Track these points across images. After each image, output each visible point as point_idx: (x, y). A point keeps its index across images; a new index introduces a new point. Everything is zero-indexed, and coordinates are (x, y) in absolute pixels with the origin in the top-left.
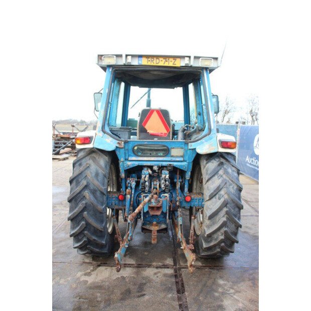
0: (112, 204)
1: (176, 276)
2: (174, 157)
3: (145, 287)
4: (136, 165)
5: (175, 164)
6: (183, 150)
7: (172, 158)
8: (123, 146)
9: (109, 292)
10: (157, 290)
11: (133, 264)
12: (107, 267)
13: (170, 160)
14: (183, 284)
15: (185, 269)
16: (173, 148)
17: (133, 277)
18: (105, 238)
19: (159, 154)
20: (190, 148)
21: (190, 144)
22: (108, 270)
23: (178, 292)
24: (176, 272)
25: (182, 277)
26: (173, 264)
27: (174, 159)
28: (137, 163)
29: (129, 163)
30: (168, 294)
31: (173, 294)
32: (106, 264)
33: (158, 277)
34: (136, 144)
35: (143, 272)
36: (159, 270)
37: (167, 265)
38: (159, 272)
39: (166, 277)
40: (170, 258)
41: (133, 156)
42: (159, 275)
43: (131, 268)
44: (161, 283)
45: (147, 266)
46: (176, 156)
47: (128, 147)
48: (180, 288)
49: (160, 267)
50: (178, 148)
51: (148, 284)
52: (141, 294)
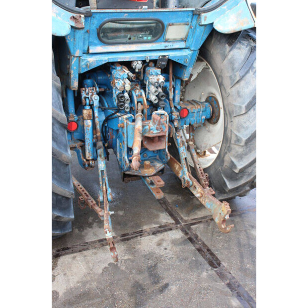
1: (190, 240)
2: (170, 42)
3: (159, 271)
4: (104, 63)
5: (171, 55)
6: (187, 27)
7: (167, 44)
8: (83, 25)
9: (107, 299)
10: (181, 271)
12: (73, 255)
13: (163, 48)
14: (208, 250)
15: (196, 225)
16: (173, 24)
17: (129, 259)
19: (145, 38)
20: (203, 23)
21: (203, 15)
22: (78, 258)
23: (212, 264)
24: (187, 234)
25: (200, 239)
26: (174, 222)
27: (170, 45)
28: (105, 59)
29: (91, 59)
30: (201, 273)
31: (207, 270)
32: (68, 248)
33: (166, 249)
34: (106, 19)
35: (139, 246)
36: (160, 237)
37: (166, 226)
38: (163, 240)
39: (179, 245)
40: (162, 212)
42: (165, 244)
44: (178, 258)
45: (138, 235)
46: (174, 39)
47: (90, 27)
48: (211, 258)
49: (159, 232)
50: (180, 24)
51: (159, 265)
52: (160, 285)
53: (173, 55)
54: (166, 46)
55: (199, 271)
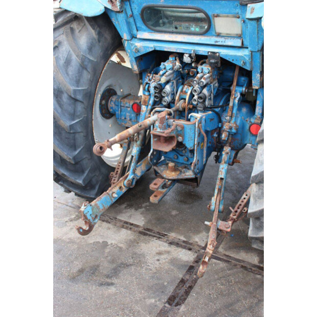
0: (125, 118)
1: (191, 269)
2: (223, 36)
4: (151, 50)
6: (239, 20)
7: (218, 39)
8: (118, 9)
10: (139, 284)
11: (137, 226)
13: (213, 43)
14: (191, 287)
15: (218, 261)
16: (217, 16)
17: (121, 248)
18: (85, 175)
19: (193, 29)
20: (249, 15)
21: (250, 6)
23: (171, 301)
24: (196, 261)
27: (221, 41)
28: (151, 46)
29: (139, 44)
30: (149, 298)
31: (159, 300)
33: (158, 260)
35: (143, 244)
36: (173, 248)
37: (191, 244)
38: (168, 252)
39: (174, 265)
41: (145, 31)
42: (164, 257)
43: (129, 232)
44: (155, 273)
45: (158, 236)
46: (227, 34)
47: (132, 11)
48: (180, 295)
49: (178, 245)
50: (227, 16)
51: (133, 267)
52: (109, 280)
53: (225, 53)
54: (216, 42)
55: (152, 295)
